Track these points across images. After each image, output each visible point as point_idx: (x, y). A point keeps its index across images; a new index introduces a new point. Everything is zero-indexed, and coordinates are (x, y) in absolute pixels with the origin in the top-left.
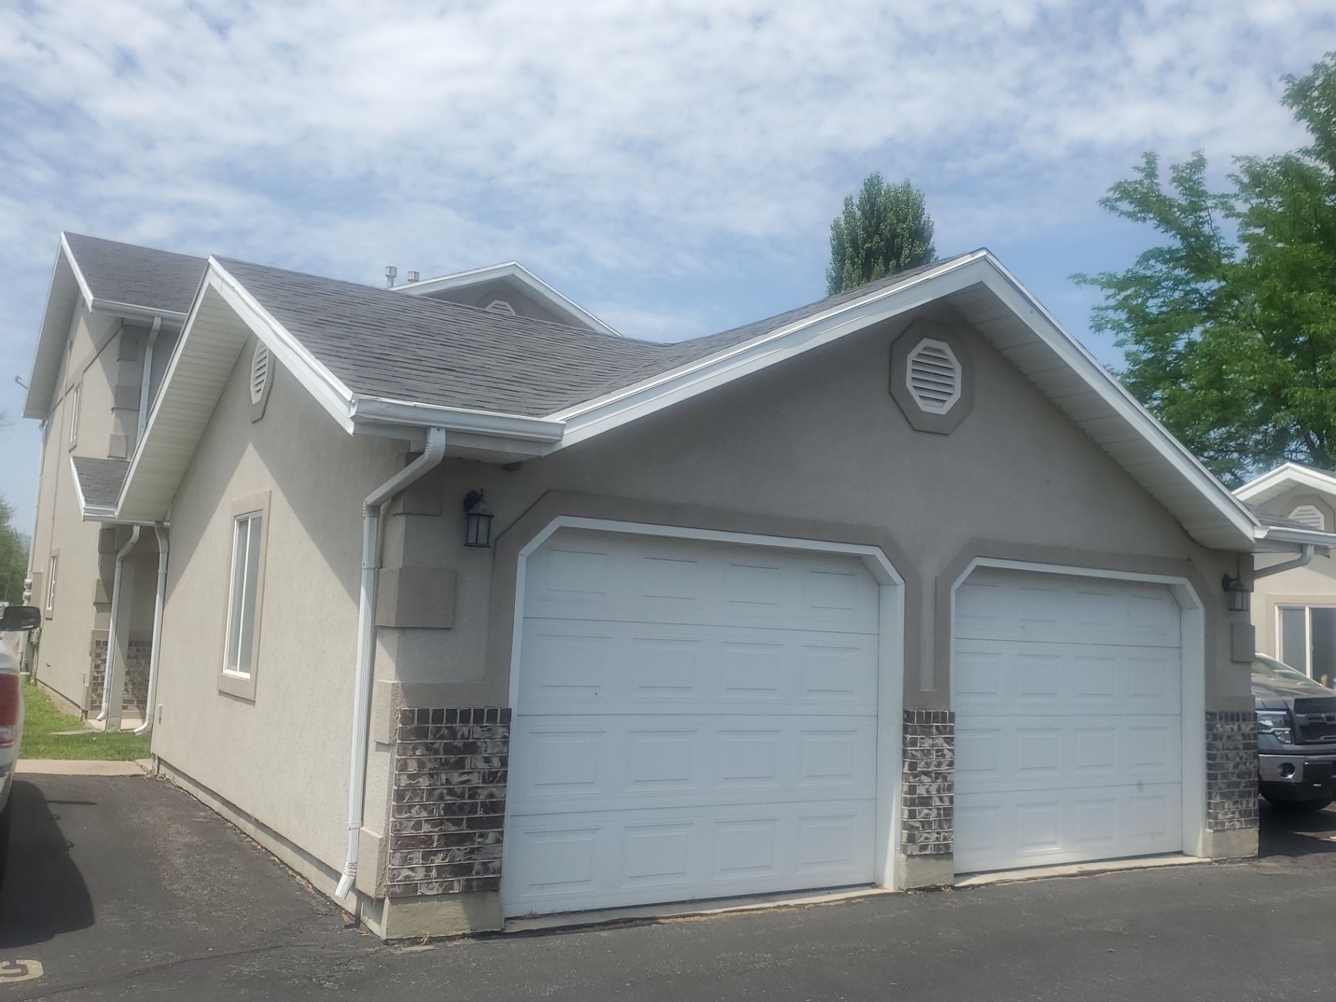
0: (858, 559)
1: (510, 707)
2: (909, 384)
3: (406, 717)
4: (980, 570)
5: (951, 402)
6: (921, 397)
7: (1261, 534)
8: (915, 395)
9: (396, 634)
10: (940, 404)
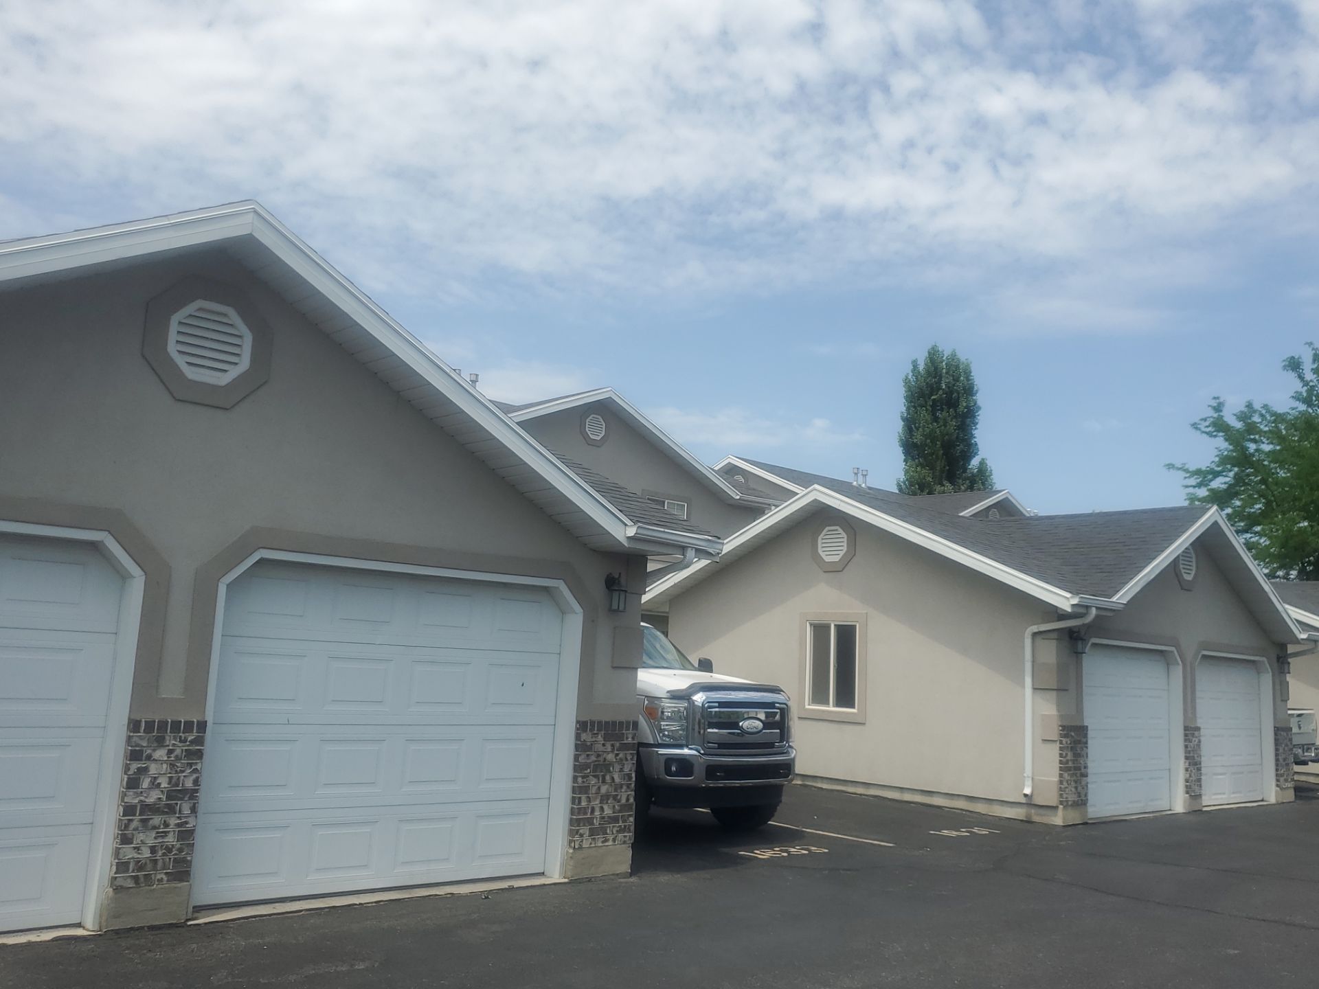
0: (1161, 652)
1: (1086, 724)
2: (1181, 566)
3: (1064, 727)
4: (1204, 657)
5: (1193, 573)
6: (1185, 573)
7: (1304, 636)
8: (1183, 571)
9: (1054, 693)
10: (1188, 575)
